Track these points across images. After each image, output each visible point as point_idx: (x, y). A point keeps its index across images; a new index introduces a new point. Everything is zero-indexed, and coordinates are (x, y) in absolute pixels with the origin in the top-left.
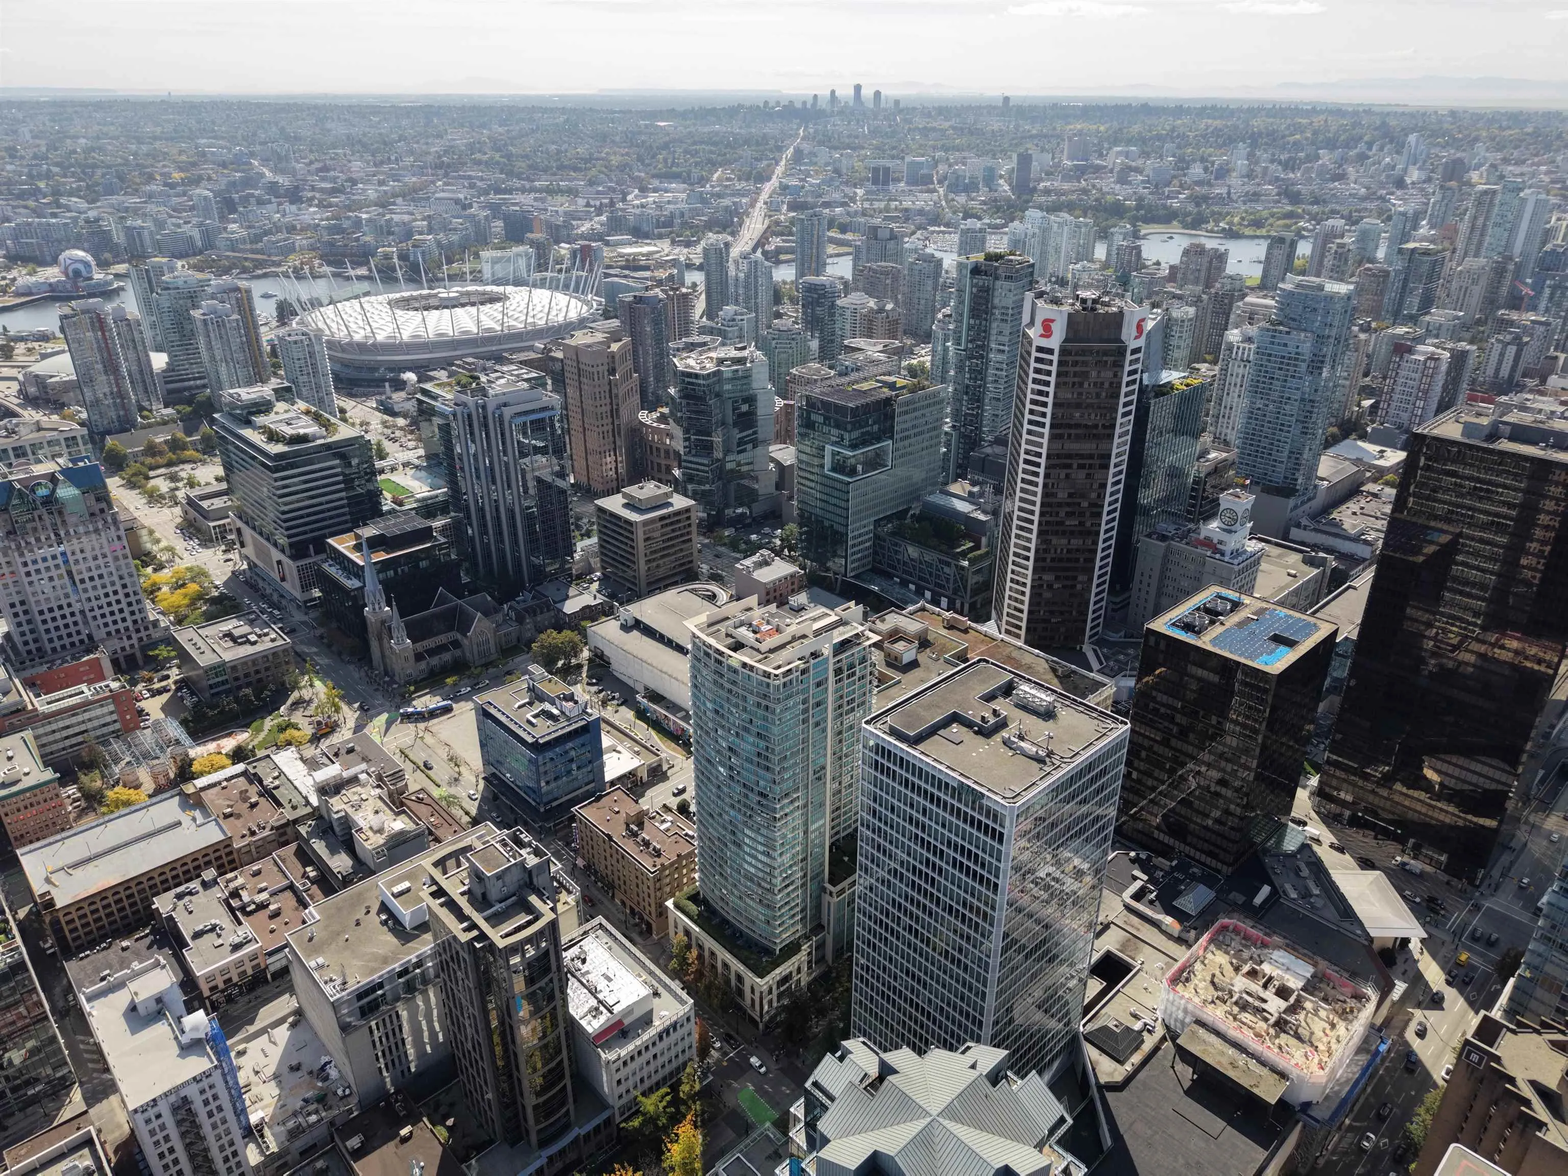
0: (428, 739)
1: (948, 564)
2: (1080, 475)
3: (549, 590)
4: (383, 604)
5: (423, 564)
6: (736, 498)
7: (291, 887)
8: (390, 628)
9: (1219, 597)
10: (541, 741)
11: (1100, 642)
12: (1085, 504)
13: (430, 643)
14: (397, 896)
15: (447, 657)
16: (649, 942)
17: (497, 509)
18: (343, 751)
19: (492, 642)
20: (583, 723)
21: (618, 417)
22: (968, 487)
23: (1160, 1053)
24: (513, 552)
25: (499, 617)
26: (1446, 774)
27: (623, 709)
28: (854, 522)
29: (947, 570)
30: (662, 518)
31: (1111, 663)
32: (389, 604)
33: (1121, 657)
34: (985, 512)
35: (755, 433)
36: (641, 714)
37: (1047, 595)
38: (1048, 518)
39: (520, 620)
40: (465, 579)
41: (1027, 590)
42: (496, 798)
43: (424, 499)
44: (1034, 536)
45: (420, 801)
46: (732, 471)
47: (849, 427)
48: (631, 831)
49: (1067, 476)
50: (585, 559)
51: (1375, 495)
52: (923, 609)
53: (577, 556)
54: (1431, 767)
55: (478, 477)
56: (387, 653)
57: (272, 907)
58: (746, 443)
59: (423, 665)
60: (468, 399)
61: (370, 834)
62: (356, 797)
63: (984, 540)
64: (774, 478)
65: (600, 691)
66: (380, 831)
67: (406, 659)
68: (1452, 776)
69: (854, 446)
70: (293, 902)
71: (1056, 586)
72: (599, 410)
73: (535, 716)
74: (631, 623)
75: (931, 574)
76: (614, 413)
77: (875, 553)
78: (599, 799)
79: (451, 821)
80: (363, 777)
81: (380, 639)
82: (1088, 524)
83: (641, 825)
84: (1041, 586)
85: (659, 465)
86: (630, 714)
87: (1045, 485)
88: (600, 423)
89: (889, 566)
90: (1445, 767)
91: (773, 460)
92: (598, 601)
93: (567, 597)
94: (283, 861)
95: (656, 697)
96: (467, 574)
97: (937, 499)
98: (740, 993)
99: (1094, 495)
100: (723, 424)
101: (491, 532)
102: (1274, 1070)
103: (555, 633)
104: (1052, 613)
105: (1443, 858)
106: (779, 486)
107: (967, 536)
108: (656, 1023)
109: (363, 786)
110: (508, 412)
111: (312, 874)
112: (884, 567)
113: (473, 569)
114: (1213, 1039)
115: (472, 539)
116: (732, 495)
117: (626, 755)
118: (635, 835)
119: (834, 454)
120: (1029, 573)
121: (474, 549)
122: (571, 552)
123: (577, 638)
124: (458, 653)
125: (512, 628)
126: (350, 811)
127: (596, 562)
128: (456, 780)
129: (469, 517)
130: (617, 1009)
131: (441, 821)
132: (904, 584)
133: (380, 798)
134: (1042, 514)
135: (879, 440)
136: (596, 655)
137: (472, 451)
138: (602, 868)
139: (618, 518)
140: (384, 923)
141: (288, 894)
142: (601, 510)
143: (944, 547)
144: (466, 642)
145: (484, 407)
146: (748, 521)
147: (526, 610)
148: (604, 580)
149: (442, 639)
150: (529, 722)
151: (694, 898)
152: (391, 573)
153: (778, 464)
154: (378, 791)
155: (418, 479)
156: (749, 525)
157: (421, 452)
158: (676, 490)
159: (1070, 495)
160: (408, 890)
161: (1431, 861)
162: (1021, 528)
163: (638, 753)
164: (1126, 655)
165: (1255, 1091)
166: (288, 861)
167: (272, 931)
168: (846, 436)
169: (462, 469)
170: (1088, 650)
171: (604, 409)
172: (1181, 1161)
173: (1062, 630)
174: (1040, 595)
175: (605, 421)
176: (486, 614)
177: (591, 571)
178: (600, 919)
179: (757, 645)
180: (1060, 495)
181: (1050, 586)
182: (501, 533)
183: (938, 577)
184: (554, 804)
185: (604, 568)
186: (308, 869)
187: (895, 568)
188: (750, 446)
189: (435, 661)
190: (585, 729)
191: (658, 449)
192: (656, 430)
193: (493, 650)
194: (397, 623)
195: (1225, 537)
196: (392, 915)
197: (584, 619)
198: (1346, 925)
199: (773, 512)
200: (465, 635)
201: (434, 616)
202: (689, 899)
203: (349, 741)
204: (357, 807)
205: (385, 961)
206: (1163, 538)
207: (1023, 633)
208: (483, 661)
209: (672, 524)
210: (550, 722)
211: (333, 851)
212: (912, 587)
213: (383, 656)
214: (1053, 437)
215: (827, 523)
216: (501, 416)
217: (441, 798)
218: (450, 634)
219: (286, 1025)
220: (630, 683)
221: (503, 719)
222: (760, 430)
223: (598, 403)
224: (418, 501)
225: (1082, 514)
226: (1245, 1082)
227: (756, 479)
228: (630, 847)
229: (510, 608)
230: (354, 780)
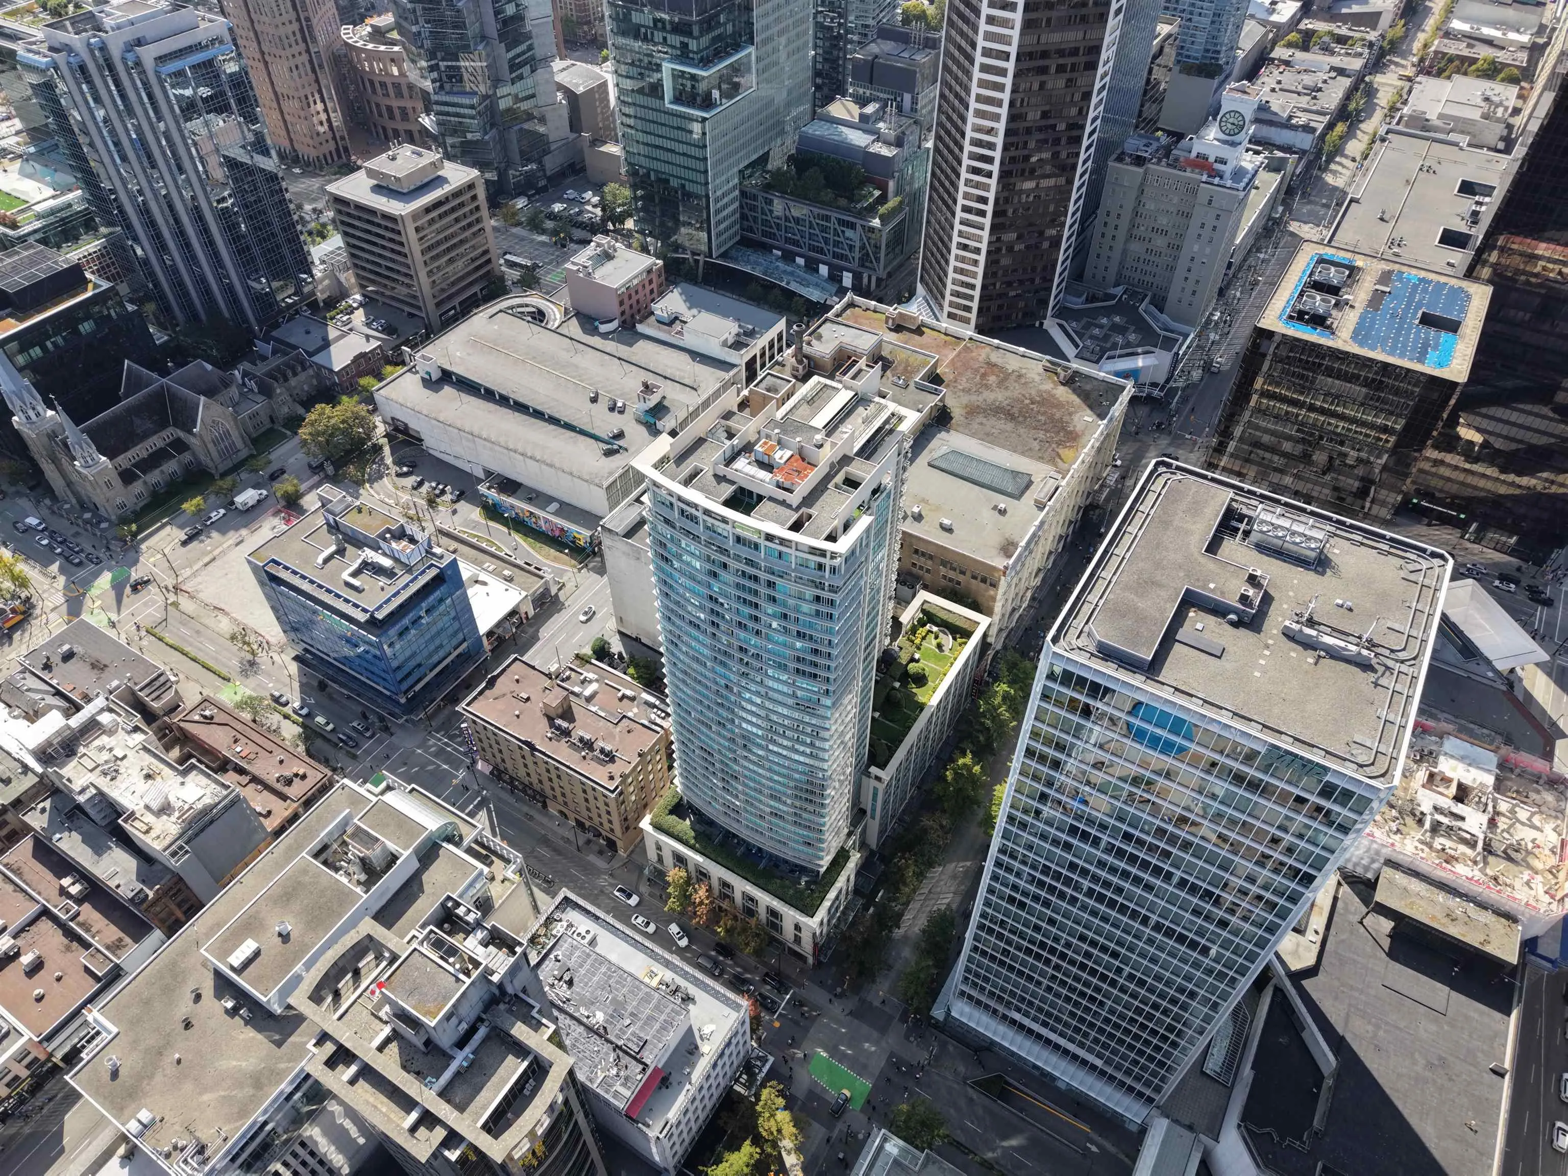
0: (186, 604)
1: (852, 226)
2: (1057, 83)
3: (294, 334)
4: (41, 407)
5: (86, 327)
6: (522, 153)
7: (45, 913)
8: (66, 445)
9: (1321, 261)
10: (380, 616)
11: (1063, 313)
12: (1061, 127)
13: (140, 451)
14: (239, 971)
15: (171, 467)
16: (616, 864)
17: (171, 207)
18: (56, 659)
19: (235, 435)
20: (433, 572)
21: (314, 40)
22: (855, 110)
23: (1340, 904)
24: (219, 278)
25: (234, 391)
26: (1490, 433)
27: (463, 506)
28: (715, 177)
29: (849, 233)
30: (437, 204)
31: (1088, 343)
32: (51, 406)
33: (1096, 331)
34: (888, 143)
35: (530, 48)
36: (493, 512)
37: (1005, 261)
38: (1013, 153)
39: (266, 391)
40: (160, 337)
41: (982, 258)
42: (322, 686)
43: (52, 212)
44: (993, 182)
45: (208, 720)
46: (508, 110)
47: (696, 30)
48: (558, 728)
49: (1042, 85)
50: (331, 274)
51: (1287, 63)
52: (851, 305)
53: (318, 273)
54: (1469, 426)
55: (124, 158)
56: (74, 477)
57: (26, 959)
58: (521, 65)
59: (138, 487)
60: (69, 37)
61: (149, 818)
62: (105, 756)
63: (891, 185)
64: (565, 113)
65: (420, 484)
66: (165, 809)
67: (108, 484)
68: (1499, 435)
69: (705, 62)
70: (57, 938)
71: (1017, 248)
72: (282, 31)
73: (355, 574)
74: (436, 375)
75: (826, 241)
76: (306, 33)
77: (744, 217)
78: (491, 683)
79: (268, 745)
80: (105, 719)
81: (55, 461)
82: (1063, 155)
83: (567, 714)
84: (999, 250)
85: (389, 109)
86: (475, 514)
87: (1012, 104)
88: (289, 52)
89: (765, 234)
90: (1485, 424)
91: (560, 87)
92: (374, 344)
93: (326, 344)
94: (18, 872)
95: (509, 486)
96: (162, 326)
97: (817, 130)
98: (777, 928)
99: (1074, 111)
100: (484, 37)
101: (171, 245)
102: (1501, 913)
103: (328, 409)
104: (1009, 284)
105: (1514, 540)
106: (575, 124)
107: (868, 180)
108: (705, 1048)
109: (111, 732)
110: (148, 54)
111: (75, 890)
112: (757, 237)
113: (165, 318)
114: (1415, 885)
115: (146, 262)
116: (514, 147)
117: (496, 585)
118: (567, 733)
119: (677, 76)
120: (985, 234)
121: (157, 284)
122: (306, 265)
123: (363, 409)
124: (187, 457)
125: (259, 405)
126: (104, 784)
127: (348, 278)
128: (252, 664)
129: (129, 226)
130: (649, 1058)
131: (252, 748)
132: (789, 257)
133: (145, 749)
134: (1006, 148)
135: (737, 47)
136: (396, 429)
137: (100, 114)
138: (522, 773)
139: (372, 212)
140: (233, 1012)
141: (45, 925)
142: (338, 200)
143: (843, 202)
144: (193, 441)
145: (103, 48)
146: (542, 183)
147: (270, 375)
148: (369, 303)
149: (156, 442)
150: (347, 584)
151: (680, 809)
152: (36, 352)
153: (570, 94)
154: (139, 737)
155: (30, 176)
156: (544, 189)
157: (17, 124)
158: (448, 157)
159: (1045, 115)
160: (257, 954)
161: (1499, 548)
162: (975, 171)
163: (510, 580)
164: (1101, 327)
165: (1488, 949)
166: (25, 869)
167: (39, 999)
168: (693, 45)
169: (91, 145)
170: (1051, 326)
171: (290, 29)
172: (1422, 1062)
173: (1021, 304)
174: (997, 262)
175: (296, 49)
176: (210, 392)
177: (344, 294)
178: (564, 892)
179: (781, 495)
180: (1030, 116)
181: (1010, 249)
182: (188, 245)
183: (837, 244)
184: (418, 688)
185: (363, 287)
186: (66, 882)
187: (772, 236)
188: (526, 70)
189: (154, 477)
190: (438, 580)
191: (383, 85)
192: (373, 56)
193: (239, 444)
194: (72, 433)
195: (1225, 152)
196: (243, 999)
197: (361, 374)
198: (1471, 666)
199: (572, 166)
200: (190, 432)
201: (131, 411)
202: (671, 812)
203: (61, 639)
204: (113, 774)
205: (258, 1082)
206: (1139, 161)
207: (973, 316)
208: (229, 464)
209: (453, 210)
210: (383, 581)
211: (99, 850)
212: (800, 261)
213: (69, 484)
214: (1028, 25)
215: (674, 183)
216: (138, 64)
217: (240, 706)
218: (164, 434)
219: (115, 1161)
220: (466, 467)
221: (305, 586)
222: (536, 42)
223: (279, 20)
224: (39, 216)
225: (1057, 142)
226: (1473, 939)
227: (542, 120)
228: (562, 753)
229: (245, 374)
230: (92, 727)
